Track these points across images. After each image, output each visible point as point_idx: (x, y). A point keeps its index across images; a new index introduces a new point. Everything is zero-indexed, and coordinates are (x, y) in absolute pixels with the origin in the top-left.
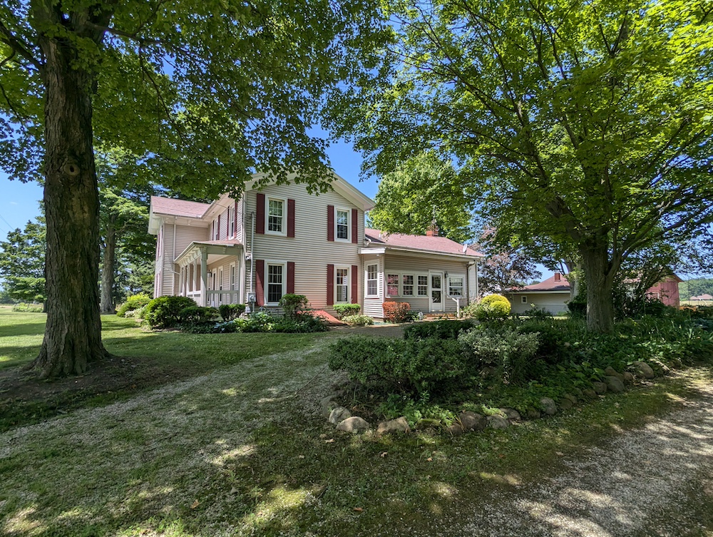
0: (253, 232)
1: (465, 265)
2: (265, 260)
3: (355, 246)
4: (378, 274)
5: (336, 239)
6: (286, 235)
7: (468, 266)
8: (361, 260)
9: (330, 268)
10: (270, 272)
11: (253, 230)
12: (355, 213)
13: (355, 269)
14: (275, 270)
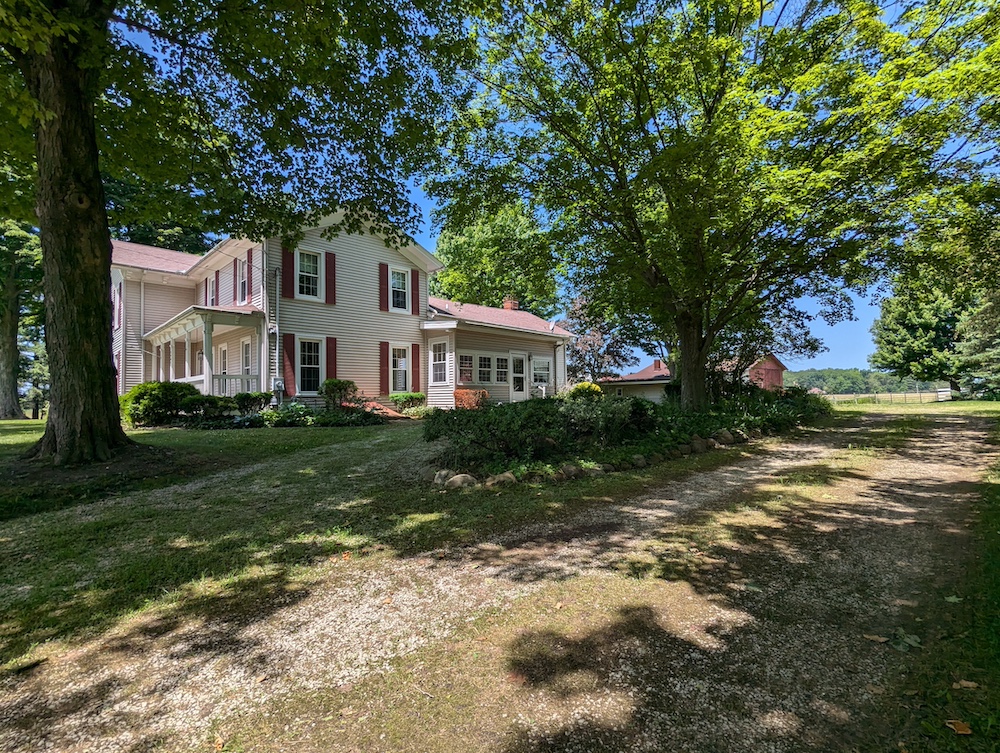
0: (278, 296)
1: (552, 344)
2: (296, 334)
3: (415, 319)
4: (447, 355)
5: (392, 309)
6: (324, 301)
7: (556, 347)
8: (424, 337)
9: (384, 346)
10: (303, 350)
11: (278, 292)
12: (415, 275)
13: (415, 348)
14: (310, 348)
